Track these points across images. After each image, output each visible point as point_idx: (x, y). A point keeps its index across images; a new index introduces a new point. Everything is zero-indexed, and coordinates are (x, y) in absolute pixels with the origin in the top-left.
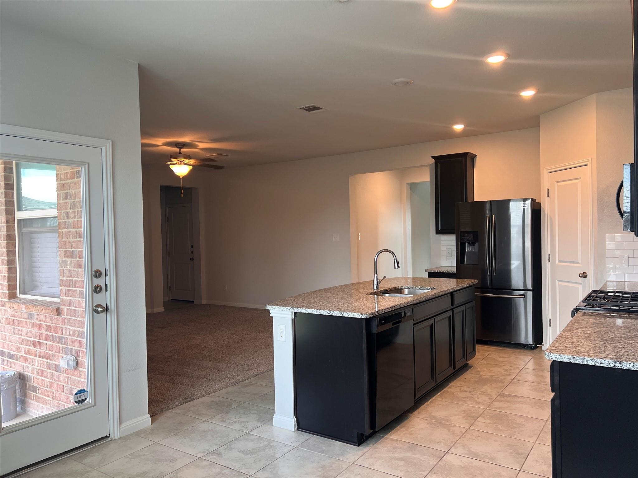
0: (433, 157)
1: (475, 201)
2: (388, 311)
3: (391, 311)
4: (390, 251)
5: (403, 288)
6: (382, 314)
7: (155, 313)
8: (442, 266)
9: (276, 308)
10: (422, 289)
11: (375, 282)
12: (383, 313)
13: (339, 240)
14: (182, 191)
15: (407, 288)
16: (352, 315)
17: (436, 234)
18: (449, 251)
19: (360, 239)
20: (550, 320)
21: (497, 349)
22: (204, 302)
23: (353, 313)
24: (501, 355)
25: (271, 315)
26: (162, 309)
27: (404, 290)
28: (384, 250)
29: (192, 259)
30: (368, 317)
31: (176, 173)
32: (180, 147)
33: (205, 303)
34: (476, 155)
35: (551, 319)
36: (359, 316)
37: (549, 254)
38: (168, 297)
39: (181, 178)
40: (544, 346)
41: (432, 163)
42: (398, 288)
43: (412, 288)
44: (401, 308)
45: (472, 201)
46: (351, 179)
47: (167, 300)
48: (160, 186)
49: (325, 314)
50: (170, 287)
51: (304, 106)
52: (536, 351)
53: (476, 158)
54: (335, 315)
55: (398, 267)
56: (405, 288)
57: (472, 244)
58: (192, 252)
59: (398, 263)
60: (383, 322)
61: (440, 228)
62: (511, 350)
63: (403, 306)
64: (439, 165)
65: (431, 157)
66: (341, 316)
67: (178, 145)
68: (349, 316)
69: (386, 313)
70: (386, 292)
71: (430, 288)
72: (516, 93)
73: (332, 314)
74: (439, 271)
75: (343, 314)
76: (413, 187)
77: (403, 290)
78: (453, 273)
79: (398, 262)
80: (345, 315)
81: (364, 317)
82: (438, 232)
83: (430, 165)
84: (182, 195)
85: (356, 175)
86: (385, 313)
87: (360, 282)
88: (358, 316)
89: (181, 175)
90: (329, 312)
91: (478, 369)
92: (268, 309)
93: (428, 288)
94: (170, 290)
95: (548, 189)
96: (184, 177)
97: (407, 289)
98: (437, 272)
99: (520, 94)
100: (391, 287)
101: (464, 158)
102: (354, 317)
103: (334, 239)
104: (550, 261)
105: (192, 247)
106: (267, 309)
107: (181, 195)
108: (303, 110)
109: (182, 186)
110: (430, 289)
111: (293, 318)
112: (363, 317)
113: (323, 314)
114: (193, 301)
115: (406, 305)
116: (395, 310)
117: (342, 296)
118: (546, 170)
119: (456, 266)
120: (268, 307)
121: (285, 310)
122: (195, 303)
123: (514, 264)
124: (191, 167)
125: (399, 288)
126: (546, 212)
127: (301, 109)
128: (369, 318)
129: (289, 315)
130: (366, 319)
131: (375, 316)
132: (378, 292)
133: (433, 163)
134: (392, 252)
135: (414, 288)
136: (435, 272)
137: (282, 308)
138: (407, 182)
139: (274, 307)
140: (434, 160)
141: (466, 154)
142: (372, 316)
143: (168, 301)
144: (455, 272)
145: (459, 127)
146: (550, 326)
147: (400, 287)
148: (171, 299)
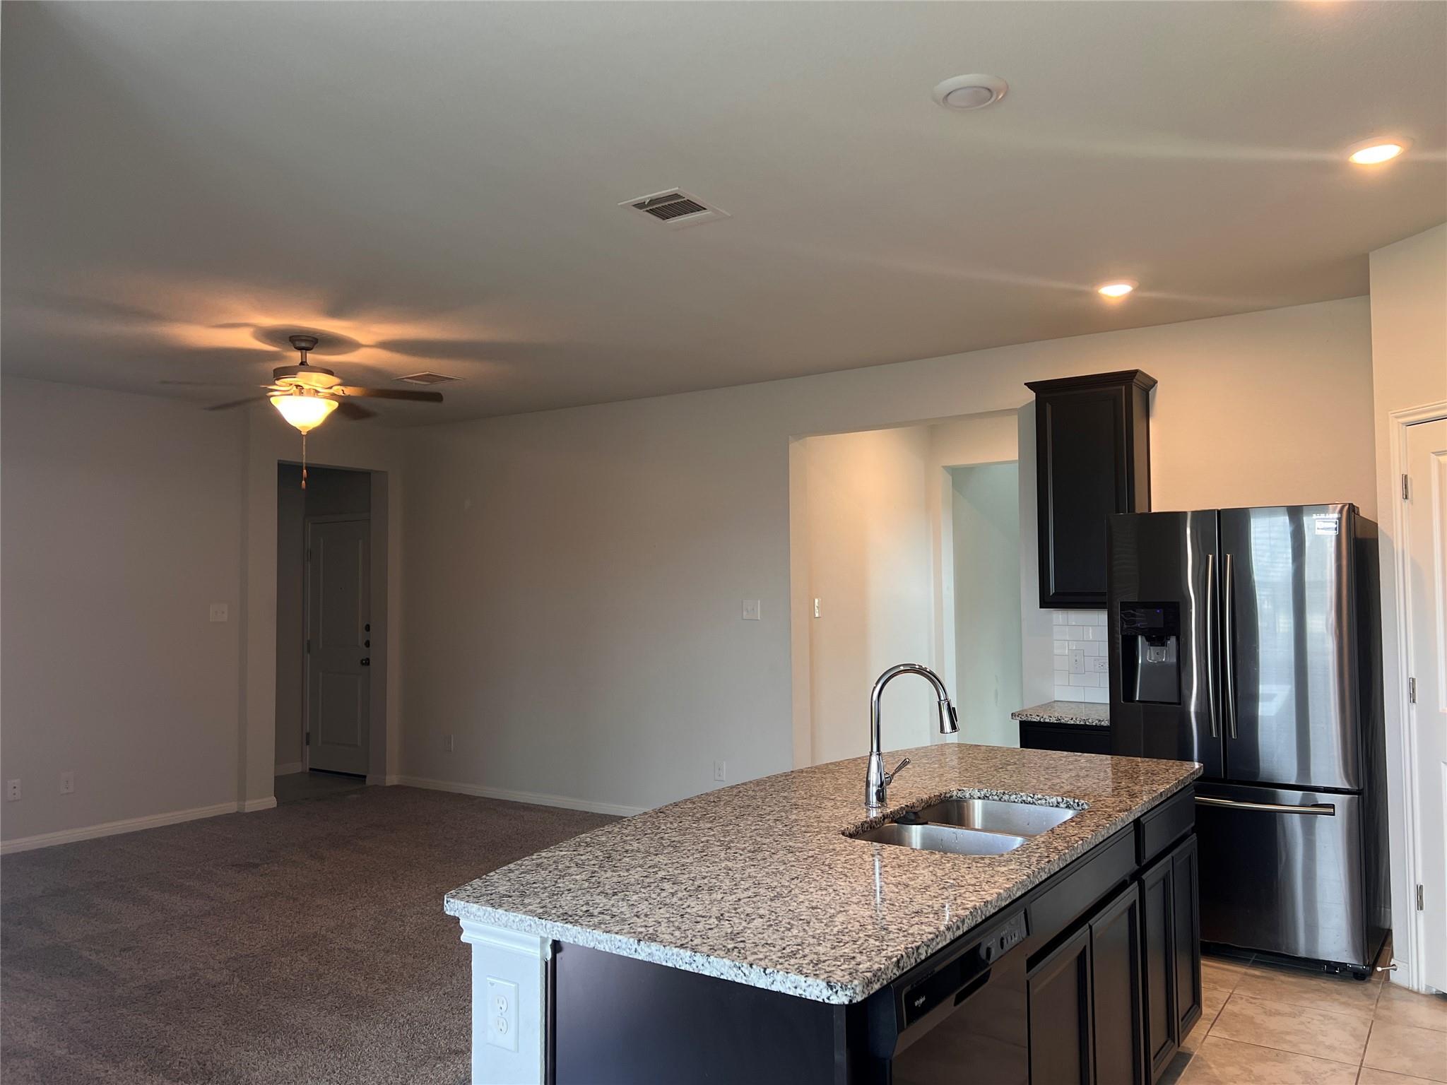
0: (1030, 385)
1: (1153, 511)
2: (940, 946)
3: (952, 942)
4: (921, 671)
5: (968, 796)
6: (918, 965)
7: (247, 813)
8: (1056, 699)
9: (480, 913)
10: (1033, 803)
11: (874, 778)
12: (923, 961)
13: (759, 618)
14: (305, 471)
15: (979, 798)
16: (788, 984)
17: (1040, 607)
18: (1077, 658)
19: (817, 615)
20: (1420, 889)
21: (1246, 974)
22: (392, 779)
23: (792, 976)
24: (1271, 1005)
25: (464, 938)
26: (270, 802)
27: (971, 801)
28: (902, 668)
29: (366, 662)
30: (859, 998)
31: (290, 423)
32: (303, 345)
33: (396, 783)
34: (1156, 382)
35: (1421, 887)
36: (819, 994)
37: (1413, 680)
38: (302, 761)
39: (303, 433)
40: (1398, 970)
41: (1031, 400)
42: (948, 795)
43: (996, 797)
44: (987, 919)
45: (1147, 511)
46: (795, 447)
47: (300, 771)
48: (278, 464)
49: (670, 965)
50: (308, 734)
51: (646, 197)
52: (1372, 987)
53: (1156, 389)
54: (714, 974)
55: (954, 727)
56: (972, 797)
57: (1157, 639)
58: (367, 644)
59: (952, 712)
60: (922, 1000)
61: (1052, 591)
62: (1291, 979)
63: (993, 911)
64: (1049, 407)
65: (1025, 384)
66: (738, 980)
67: (298, 340)
68: (774, 988)
69: (932, 955)
70: (912, 817)
71: (1060, 800)
72: (1332, 156)
73: (700, 966)
74: (1053, 720)
75: (747, 973)
76: (961, 477)
77: (965, 804)
78: (1096, 725)
79: (954, 709)
80: (757, 979)
81: (840, 999)
82: (1047, 601)
83: (1020, 412)
84: (303, 482)
85: (809, 439)
86: (927, 959)
87: (818, 763)
88: (815, 990)
89: (304, 427)
90: (688, 959)
91: (1210, 1068)
92: (452, 914)
93: (1054, 800)
94: (308, 743)
95: (1406, 476)
96: (314, 433)
97: (980, 801)
98: (1047, 720)
99: (1350, 160)
100: (925, 797)
101: (1124, 387)
102: (797, 993)
103: (745, 613)
104: (1417, 701)
105: (368, 628)
106: (447, 913)
107: (301, 482)
108: (641, 211)
109: (304, 461)
110: (1062, 805)
111: (549, 957)
112: (835, 1000)
113: (664, 964)
114: (365, 777)
115: (1004, 904)
116: (964, 934)
117: (756, 842)
118: (1397, 417)
119: (1108, 702)
120: (453, 906)
121: (515, 927)
122: (369, 782)
123: (1270, 697)
124: (335, 405)
125: (951, 797)
126: (1398, 546)
127: (640, 206)
128: (865, 999)
129: (532, 944)
130: (851, 1008)
131: (888, 984)
132: (885, 817)
133: (1032, 402)
134: (931, 673)
135: (1006, 797)
136: (1042, 720)
137: (504, 919)
138: (944, 465)
139: (474, 907)
140: (1031, 396)
141: (1130, 375)
142: (877, 986)
143: (302, 772)
144: (1106, 723)
145: (1115, 292)
146: (1421, 909)
147: (955, 793)
148: (311, 769)
